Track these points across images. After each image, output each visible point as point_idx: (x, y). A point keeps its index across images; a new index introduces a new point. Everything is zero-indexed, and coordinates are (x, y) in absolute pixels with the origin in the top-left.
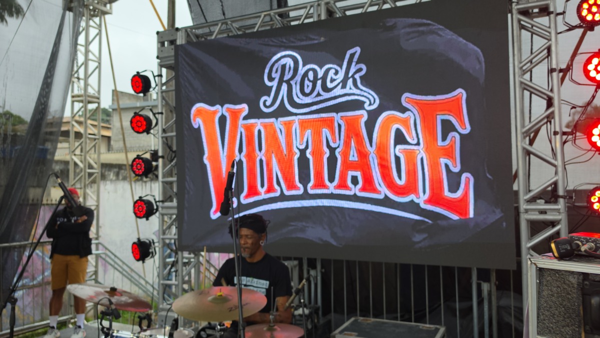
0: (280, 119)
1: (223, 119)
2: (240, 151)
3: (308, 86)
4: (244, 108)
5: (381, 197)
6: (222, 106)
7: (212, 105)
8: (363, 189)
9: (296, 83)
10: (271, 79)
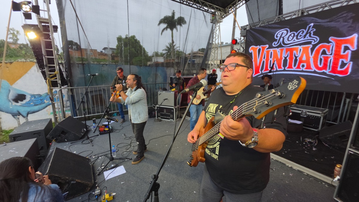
0: (279, 48)
1: (259, 50)
2: (264, 58)
3: (291, 38)
4: (267, 46)
5: (313, 70)
6: (260, 46)
7: (256, 46)
8: (306, 68)
9: (286, 38)
10: (277, 37)
